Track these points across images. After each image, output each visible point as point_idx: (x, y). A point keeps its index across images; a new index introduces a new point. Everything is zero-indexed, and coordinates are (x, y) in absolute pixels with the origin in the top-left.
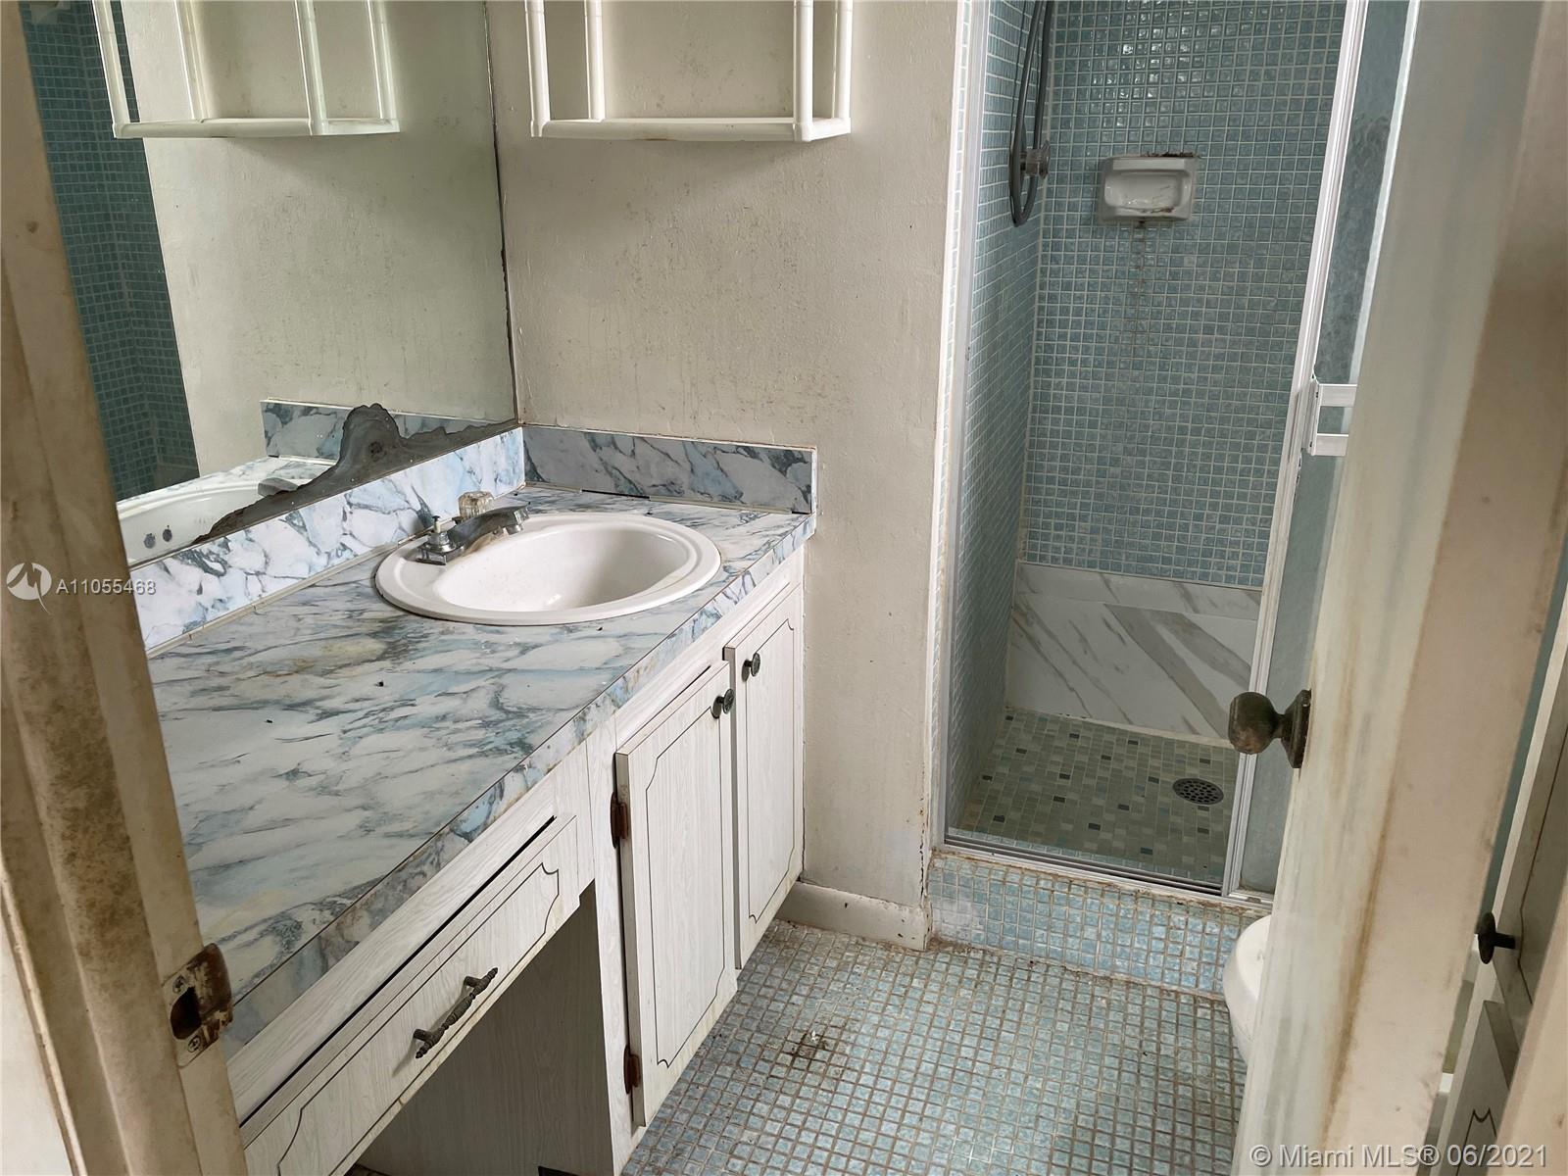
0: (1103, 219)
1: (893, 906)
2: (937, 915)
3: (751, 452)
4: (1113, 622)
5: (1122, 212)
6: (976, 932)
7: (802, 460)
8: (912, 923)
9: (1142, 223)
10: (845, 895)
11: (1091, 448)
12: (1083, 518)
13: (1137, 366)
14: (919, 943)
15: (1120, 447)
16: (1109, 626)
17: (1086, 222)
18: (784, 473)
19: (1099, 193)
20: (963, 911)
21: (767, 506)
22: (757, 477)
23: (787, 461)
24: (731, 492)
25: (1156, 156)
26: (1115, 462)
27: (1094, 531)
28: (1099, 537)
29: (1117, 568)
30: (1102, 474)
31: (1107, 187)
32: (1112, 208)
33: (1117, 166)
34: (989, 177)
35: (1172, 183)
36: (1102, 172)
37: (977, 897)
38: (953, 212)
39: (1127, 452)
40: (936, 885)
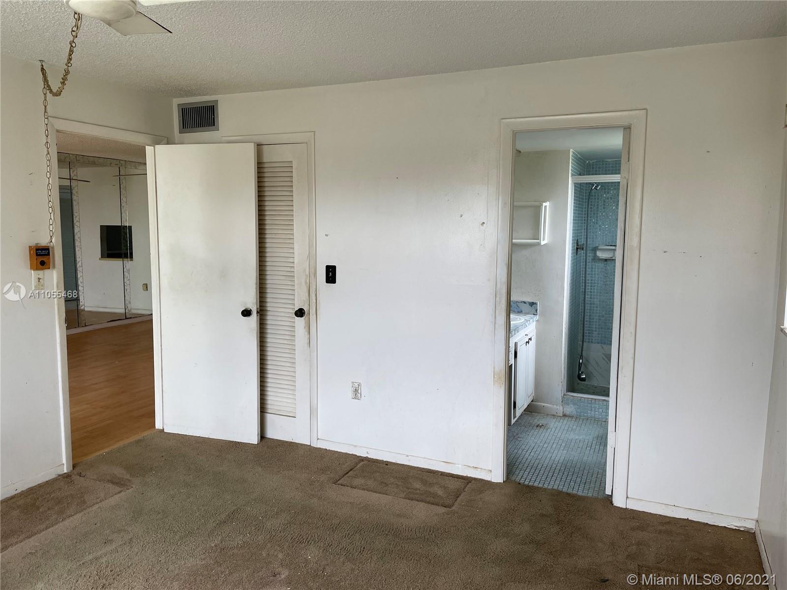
0: (596, 259)
1: (555, 406)
2: (565, 409)
3: (525, 302)
4: (605, 358)
5: (601, 258)
6: (574, 413)
7: (536, 304)
8: (559, 409)
9: (606, 260)
10: (543, 404)
11: (597, 313)
12: (596, 331)
13: (607, 293)
14: (561, 415)
15: (604, 313)
16: (604, 360)
17: (593, 260)
18: (532, 306)
19: (595, 253)
20: (571, 408)
21: (528, 313)
22: (525, 307)
23: (532, 304)
24: (520, 311)
25: (608, 246)
26: (603, 316)
27: (599, 334)
28: (600, 336)
29: (605, 344)
30: (600, 319)
31: (597, 252)
32: (598, 257)
33: (600, 248)
34: (572, 250)
35: (612, 252)
36: (595, 249)
37: (575, 404)
38: (567, 257)
39: (606, 314)
40: (564, 401)
